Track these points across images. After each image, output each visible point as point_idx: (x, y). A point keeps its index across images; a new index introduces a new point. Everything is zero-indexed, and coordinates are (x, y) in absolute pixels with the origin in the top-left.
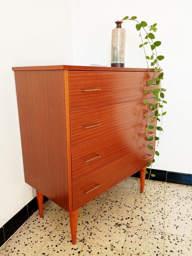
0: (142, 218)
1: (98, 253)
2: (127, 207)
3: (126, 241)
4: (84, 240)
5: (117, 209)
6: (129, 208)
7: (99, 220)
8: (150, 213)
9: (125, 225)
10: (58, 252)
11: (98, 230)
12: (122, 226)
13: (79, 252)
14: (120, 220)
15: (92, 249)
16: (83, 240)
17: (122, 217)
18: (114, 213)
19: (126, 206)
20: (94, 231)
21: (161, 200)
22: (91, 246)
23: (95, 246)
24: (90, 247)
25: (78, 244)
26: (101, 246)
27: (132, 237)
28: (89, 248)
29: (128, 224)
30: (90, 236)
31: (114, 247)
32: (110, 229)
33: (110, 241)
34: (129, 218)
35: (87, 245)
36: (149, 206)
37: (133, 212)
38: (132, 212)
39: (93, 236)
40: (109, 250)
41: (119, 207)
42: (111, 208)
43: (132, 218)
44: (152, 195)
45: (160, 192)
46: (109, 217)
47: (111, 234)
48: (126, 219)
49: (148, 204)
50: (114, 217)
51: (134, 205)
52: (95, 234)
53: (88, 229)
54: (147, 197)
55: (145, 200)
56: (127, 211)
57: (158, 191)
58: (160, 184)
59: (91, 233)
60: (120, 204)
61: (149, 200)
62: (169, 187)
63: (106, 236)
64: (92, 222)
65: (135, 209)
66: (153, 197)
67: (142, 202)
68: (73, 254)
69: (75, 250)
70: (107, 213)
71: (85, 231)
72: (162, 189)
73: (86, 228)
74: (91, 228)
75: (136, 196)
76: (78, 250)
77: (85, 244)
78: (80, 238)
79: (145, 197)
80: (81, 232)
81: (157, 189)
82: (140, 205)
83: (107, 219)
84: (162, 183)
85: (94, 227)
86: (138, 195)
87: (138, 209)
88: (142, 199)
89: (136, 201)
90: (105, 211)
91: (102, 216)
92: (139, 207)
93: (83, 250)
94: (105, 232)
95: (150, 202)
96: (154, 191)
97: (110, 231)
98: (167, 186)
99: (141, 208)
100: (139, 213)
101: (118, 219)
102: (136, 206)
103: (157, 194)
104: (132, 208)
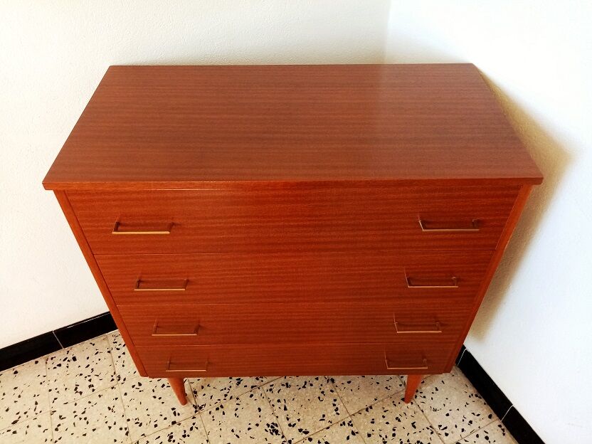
2: (335, 408)
4: (201, 408)
5: (311, 398)
6: (335, 413)
7: (257, 393)
9: (284, 439)
10: (155, 397)
11: (237, 409)
12: (275, 436)
13: (174, 423)
14: (287, 423)
15: (192, 434)
16: (198, 408)
17: (299, 420)
18: (297, 401)
19: (334, 405)
20: (230, 406)
22: (197, 428)
23: (201, 433)
24: (194, 429)
25: (188, 408)
26: (207, 441)
28: (191, 429)
29: (290, 441)
30: (214, 410)
32: (253, 426)
34: (306, 433)
35: (194, 421)
37: (328, 428)
38: (328, 424)
39: (218, 415)
41: (322, 396)
42: (304, 387)
43: (311, 437)
44: (418, 424)
45: (447, 435)
46: (279, 401)
47: (245, 435)
48: (300, 430)
49: (381, 436)
50: (285, 409)
51: (350, 416)
52: (224, 414)
53: (226, 395)
54: (399, 421)
55: (387, 423)
56: (324, 416)
57: (446, 428)
58: (478, 415)
59: (222, 407)
60: (332, 391)
61: (394, 430)
62: (487, 438)
63: (233, 431)
64: (246, 386)
65: (341, 425)
66: (414, 430)
67: (373, 423)
68: (165, 419)
69: (175, 413)
70: (285, 391)
71: (218, 395)
72: (463, 430)
73: (227, 391)
74: (231, 398)
75: (382, 401)
76: (177, 419)
77: (194, 418)
78: (200, 400)
79: (397, 418)
80: (213, 392)
81: (451, 421)
82: (362, 424)
83: (272, 403)
84: (487, 416)
85: (238, 399)
86: (390, 402)
87: (347, 430)
88: (384, 417)
89: (367, 410)
90: (287, 384)
91: (271, 390)
92: (354, 429)
93: (182, 423)
94: (241, 423)
95: (390, 437)
96: (437, 420)
97: (249, 429)
98: (486, 435)
99: (353, 433)
100: (335, 439)
101: (288, 419)
102: (350, 422)
103: (432, 433)
104: (339, 418)
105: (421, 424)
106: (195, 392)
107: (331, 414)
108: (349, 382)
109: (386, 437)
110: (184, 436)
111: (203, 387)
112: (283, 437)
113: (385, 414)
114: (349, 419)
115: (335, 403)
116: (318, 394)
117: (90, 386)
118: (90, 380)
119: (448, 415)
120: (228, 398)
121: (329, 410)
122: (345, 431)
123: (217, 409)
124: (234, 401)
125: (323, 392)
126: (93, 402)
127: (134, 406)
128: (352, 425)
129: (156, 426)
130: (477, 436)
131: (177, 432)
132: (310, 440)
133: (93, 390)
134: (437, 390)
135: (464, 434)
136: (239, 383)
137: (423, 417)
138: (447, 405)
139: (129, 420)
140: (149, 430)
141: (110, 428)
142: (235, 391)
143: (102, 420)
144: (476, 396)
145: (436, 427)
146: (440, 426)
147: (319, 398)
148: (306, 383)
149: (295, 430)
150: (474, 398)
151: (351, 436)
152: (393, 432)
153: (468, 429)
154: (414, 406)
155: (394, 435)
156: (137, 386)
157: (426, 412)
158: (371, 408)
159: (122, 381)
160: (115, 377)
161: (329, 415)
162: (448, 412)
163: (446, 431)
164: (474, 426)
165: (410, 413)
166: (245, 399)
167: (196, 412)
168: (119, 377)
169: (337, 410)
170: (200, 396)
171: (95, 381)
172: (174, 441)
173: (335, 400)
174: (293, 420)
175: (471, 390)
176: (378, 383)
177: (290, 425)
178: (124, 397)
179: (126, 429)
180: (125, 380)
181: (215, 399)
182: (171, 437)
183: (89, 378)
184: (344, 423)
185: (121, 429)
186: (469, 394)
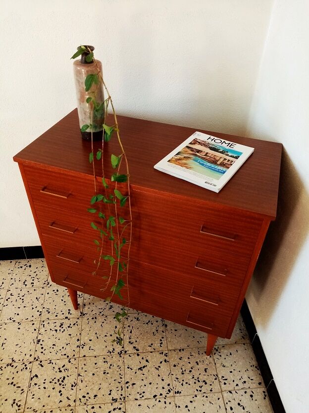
0: (144, 367)
1: (70, 335)
3: (95, 357)
5: (149, 331)
8: (159, 376)
9: (122, 349)
10: (62, 300)
11: (103, 322)
12: (119, 346)
13: (66, 318)
14: (128, 340)
15: (74, 327)
16: (82, 314)
17: (136, 341)
18: (140, 330)
19: (161, 340)
20: (100, 319)
21: (201, 387)
23: (78, 329)
24: (76, 325)
25: (77, 312)
26: (80, 334)
27: (104, 362)
28: (74, 324)
29: (126, 352)
30: (90, 318)
31: (83, 348)
32: (108, 335)
33: (90, 340)
34: (137, 350)
35: (77, 320)
36: (177, 372)
37: (151, 352)
38: (153, 350)
39: (92, 322)
40: (78, 343)
41: (156, 332)
42: (147, 323)
43: (139, 354)
44: (209, 371)
45: (225, 384)
46: (129, 326)
47: (102, 338)
48: (134, 347)
49: (182, 369)
50: (131, 332)
51: (168, 350)
52: (95, 322)
53: (100, 313)
54: (198, 364)
55: (189, 363)
56: (152, 344)
57: (226, 379)
58: (252, 380)
59: (96, 318)
60: (163, 332)
61: (192, 368)
62: (251, 396)
63: (96, 334)
64: (114, 311)
65: (160, 353)
66: (204, 373)
67: (180, 359)
68: (63, 314)
69: (69, 313)
70: (135, 322)
71: (96, 311)
72: (237, 385)
73: (102, 310)
74: (103, 315)
75: (192, 348)
76: (69, 316)
77: (78, 319)
78: (86, 310)
79: (197, 362)
80: (94, 308)
81: (231, 377)
82: (174, 358)
83: (124, 326)
84: (258, 382)
85: (106, 317)
86: (197, 351)
87: (163, 358)
88: (189, 358)
89: (180, 350)
90: (138, 318)
91: (127, 318)
92: (167, 359)
93: (71, 319)
94: (102, 331)
95: (188, 372)
96: (222, 372)
97: (106, 336)
98: (252, 394)
99: (165, 361)
100: (153, 360)
101: (130, 338)
102: (167, 354)
103: (216, 379)
104: (161, 349)
105: (211, 371)
106: (85, 305)
107: (157, 345)
108: (176, 330)
109: (185, 371)
110: (69, 327)
111: (90, 304)
112: (123, 347)
113: (190, 357)
114: (167, 352)
115: (162, 339)
116: (154, 330)
117: (32, 283)
118: (33, 280)
119: (231, 372)
120: (101, 314)
121: (156, 342)
122: (161, 358)
123: (93, 318)
124: (104, 318)
125: (157, 331)
126: (30, 292)
127: (50, 301)
128: (167, 356)
129: (56, 316)
130: (246, 392)
131: (67, 323)
132: (138, 355)
133: (33, 286)
134: (231, 354)
135: (237, 388)
136: (111, 308)
137: (214, 367)
138: (234, 366)
139: (44, 308)
140: (52, 317)
141: (33, 308)
142: (106, 312)
143: (31, 303)
144: (256, 367)
145: (220, 377)
146: (223, 377)
147: (154, 333)
148: (149, 321)
149: (132, 346)
150: (254, 368)
151: (163, 362)
152: (191, 370)
153: (241, 385)
154: (211, 359)
155: (190, 371)
156: (56, 291)
157: (218, 365)
158: (183, 350)
159: (49, 286)
160: (46, 282)
161: (156, 345)
162: (232, 370)
163: (226, 382)
164: (246, 385)
165: (207, 362)
166: (110, 318)
167: (81, 316)
168: (49, 283)
169: (161, 343)
170: (86, 308)
171: (36, 282)
172: (62, 328)
173: (163, 338)
174: (133, 340)
175: (254, 363)
176: (194, 337)
177: (130, 342)
178: (46, 295)
179: (40, 312)
180: (51, 285)
181: (94, 312)
182: (62, 325)
183: (33, 279)
184: (162, 353)
185: (38, 311)
186: (251, 364)
